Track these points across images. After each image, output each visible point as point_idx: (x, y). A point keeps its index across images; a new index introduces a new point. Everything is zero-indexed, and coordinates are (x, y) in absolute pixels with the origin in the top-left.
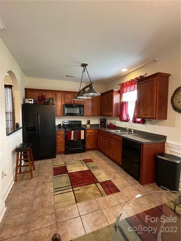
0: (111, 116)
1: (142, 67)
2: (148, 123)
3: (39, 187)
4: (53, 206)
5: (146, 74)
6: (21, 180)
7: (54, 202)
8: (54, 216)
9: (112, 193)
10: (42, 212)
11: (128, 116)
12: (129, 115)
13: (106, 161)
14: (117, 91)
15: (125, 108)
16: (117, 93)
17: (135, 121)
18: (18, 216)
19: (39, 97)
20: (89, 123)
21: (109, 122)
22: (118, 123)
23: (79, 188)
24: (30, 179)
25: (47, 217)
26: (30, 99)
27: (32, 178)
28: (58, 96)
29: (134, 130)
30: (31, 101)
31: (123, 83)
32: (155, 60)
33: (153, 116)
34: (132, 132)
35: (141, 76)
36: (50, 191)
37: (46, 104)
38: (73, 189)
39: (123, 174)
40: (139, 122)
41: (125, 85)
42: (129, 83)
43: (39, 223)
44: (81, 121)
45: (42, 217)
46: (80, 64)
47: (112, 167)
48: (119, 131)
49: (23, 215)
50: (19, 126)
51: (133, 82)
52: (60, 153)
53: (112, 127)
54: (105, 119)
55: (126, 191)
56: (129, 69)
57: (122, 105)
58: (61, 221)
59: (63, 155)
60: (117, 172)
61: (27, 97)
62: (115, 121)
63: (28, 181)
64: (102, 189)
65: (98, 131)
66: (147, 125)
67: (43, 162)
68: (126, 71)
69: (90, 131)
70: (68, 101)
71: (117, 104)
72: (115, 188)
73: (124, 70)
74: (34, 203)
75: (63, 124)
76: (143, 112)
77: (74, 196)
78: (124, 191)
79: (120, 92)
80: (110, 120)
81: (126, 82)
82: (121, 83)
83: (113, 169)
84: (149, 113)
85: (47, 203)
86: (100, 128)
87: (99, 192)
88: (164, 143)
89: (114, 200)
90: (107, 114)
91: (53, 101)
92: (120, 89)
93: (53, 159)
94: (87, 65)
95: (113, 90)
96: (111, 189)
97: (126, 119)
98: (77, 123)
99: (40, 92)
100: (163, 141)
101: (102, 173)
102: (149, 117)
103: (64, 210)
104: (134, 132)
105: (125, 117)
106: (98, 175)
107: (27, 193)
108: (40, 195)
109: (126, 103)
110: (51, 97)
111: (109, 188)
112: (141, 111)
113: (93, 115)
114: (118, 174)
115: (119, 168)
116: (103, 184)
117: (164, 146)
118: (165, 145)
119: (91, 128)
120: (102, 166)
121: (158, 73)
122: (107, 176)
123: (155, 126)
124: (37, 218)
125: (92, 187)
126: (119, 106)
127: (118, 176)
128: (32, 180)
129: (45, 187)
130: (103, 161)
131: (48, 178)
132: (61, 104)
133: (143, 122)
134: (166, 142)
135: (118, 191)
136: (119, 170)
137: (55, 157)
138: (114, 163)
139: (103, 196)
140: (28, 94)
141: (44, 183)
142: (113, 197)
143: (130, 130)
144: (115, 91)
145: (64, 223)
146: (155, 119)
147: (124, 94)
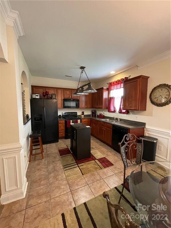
0: (101, 108)
1: (127, 70)
2: (131, 113)
3: (51, 165)
4: (65, 178)
5: (130, 76)
6: (34, 160)
7: (65, 176)
8: (68, 186)
9: (108, 167)
10: (58, 183)
11: (114, 108)
12: (116, 107)
13: (99, 143)
14: (106, 88)
15: (112, 102)
16: (106, 90)
17: (120, 112)
18: (39, 188)
19: (43, 93)
20: (83, 114)
21: (98, 113)
22: (106, 114)
23: (83, 164)
24: (41, 159)
25: (62, 187)
26: (37, 95)
27: (43, 158)
28: (59, 92)
29: (120, 119)
30: (38, 96)
31: (111, 82)
32: (137, 66)
33: (137, 108)
34: (118, 120)
35: (126, 78)
36: (60, 168)
37: (50, 99)
38: (78, 165)
39: (113, 152)
40: (124, 113)
41: (112, 84)
42: (116, 83)
43: (57, 192)
44: (77, 112)
45: (58, 187)
46: (80, 67)
47: (104, 147)
48: (108, 119)
49: (43, 187)
50: (29, 117)
51: (119, 82)
52: (62, 138)
53: (102, 117)
54: (96, 111)
55: (118, 164)
56: (116, 71)
57: (110, 100)
58: (74, 189)
59: (64, 140)
60: (109, 151)
61: (33, 93)
62: (104, 112)
63: (40, 161)
64: (100, 164)
65: (90, 120)
66: (130, 115)
67: (48, 145)
68: (114, 73)
69: (85, 120)
70: (67, 97)
71: (106, 99)
72: (109, 163)
73: (113, 73)
74: (49, 177)
75: (63, 115)
76: (129, 105)
77: (80, 170)
78: (116, 164)
79: (109, 90)
80: (100, 112)
81: (113, 82)
82: (109, 83)
83: (106, 149)
84: (133, 106)
85: (60, 177)
86: (91, 117)
87: (99, 166)
88: (144, 128)
89: (110, 171)
90: (98, 107)
91: (55, 97)
92: (108, 87)
93: (56, 143)
94: (85, 67)
95: (103, 88)
96: (106, 164)
97: (113, 110)
98: (74, 114)
99: (44, 88)
100: (143, 127)
101: (97, 152)
102: (133, 108)
103: (75, 181)
104: (120, 121)
105: (112, 109)
106: (95, 154)
107: (42, 170)
108: (53, 171)
109: (113, 98)
110: (53, 93)
111: (105, 163)
112: (127, 104)
113: (87, 108)
114: (110, 153)
115: (109, 148)
116: (100, 160)
117: (144, 131)
118: (145, 129)
119: (85, 118)
120: (96, 147)
121: (141, 75)
122: (101, 154)
123: (136, 115)
124: (54, 188)
125: (92, 163)
126: (107, 101)
127: (109, 153)
128: (43, 160)
129: (55, 165)
130: (96, 143)
131: (56, 158)
132: (61, 98)
133: (127, 112)
134: (145, 127)
135: (112, 165)
136: (110, 149)
137: (58, 142)
138: (105, 145)
139: (101, 169)
140: (34, 90)
141: (53, 162)
142: (109, 169)
143: (117, 119)
144: (105, 89)
145: (77, 191)
146: (138, 110)
147: (111, 91)
